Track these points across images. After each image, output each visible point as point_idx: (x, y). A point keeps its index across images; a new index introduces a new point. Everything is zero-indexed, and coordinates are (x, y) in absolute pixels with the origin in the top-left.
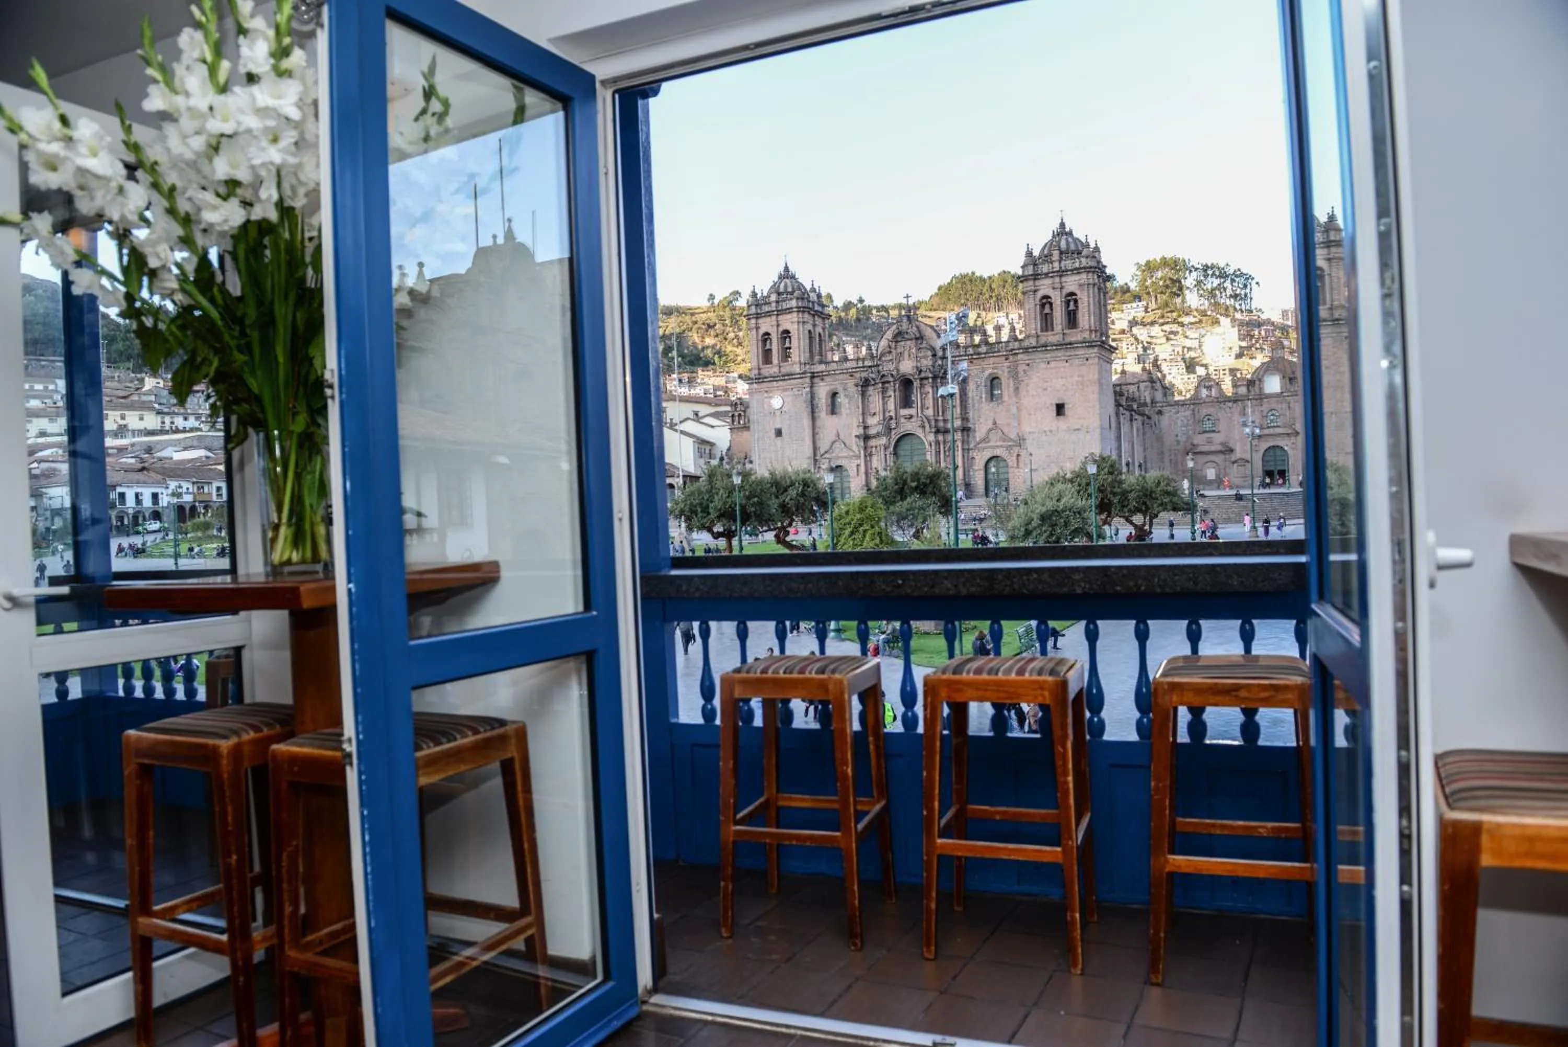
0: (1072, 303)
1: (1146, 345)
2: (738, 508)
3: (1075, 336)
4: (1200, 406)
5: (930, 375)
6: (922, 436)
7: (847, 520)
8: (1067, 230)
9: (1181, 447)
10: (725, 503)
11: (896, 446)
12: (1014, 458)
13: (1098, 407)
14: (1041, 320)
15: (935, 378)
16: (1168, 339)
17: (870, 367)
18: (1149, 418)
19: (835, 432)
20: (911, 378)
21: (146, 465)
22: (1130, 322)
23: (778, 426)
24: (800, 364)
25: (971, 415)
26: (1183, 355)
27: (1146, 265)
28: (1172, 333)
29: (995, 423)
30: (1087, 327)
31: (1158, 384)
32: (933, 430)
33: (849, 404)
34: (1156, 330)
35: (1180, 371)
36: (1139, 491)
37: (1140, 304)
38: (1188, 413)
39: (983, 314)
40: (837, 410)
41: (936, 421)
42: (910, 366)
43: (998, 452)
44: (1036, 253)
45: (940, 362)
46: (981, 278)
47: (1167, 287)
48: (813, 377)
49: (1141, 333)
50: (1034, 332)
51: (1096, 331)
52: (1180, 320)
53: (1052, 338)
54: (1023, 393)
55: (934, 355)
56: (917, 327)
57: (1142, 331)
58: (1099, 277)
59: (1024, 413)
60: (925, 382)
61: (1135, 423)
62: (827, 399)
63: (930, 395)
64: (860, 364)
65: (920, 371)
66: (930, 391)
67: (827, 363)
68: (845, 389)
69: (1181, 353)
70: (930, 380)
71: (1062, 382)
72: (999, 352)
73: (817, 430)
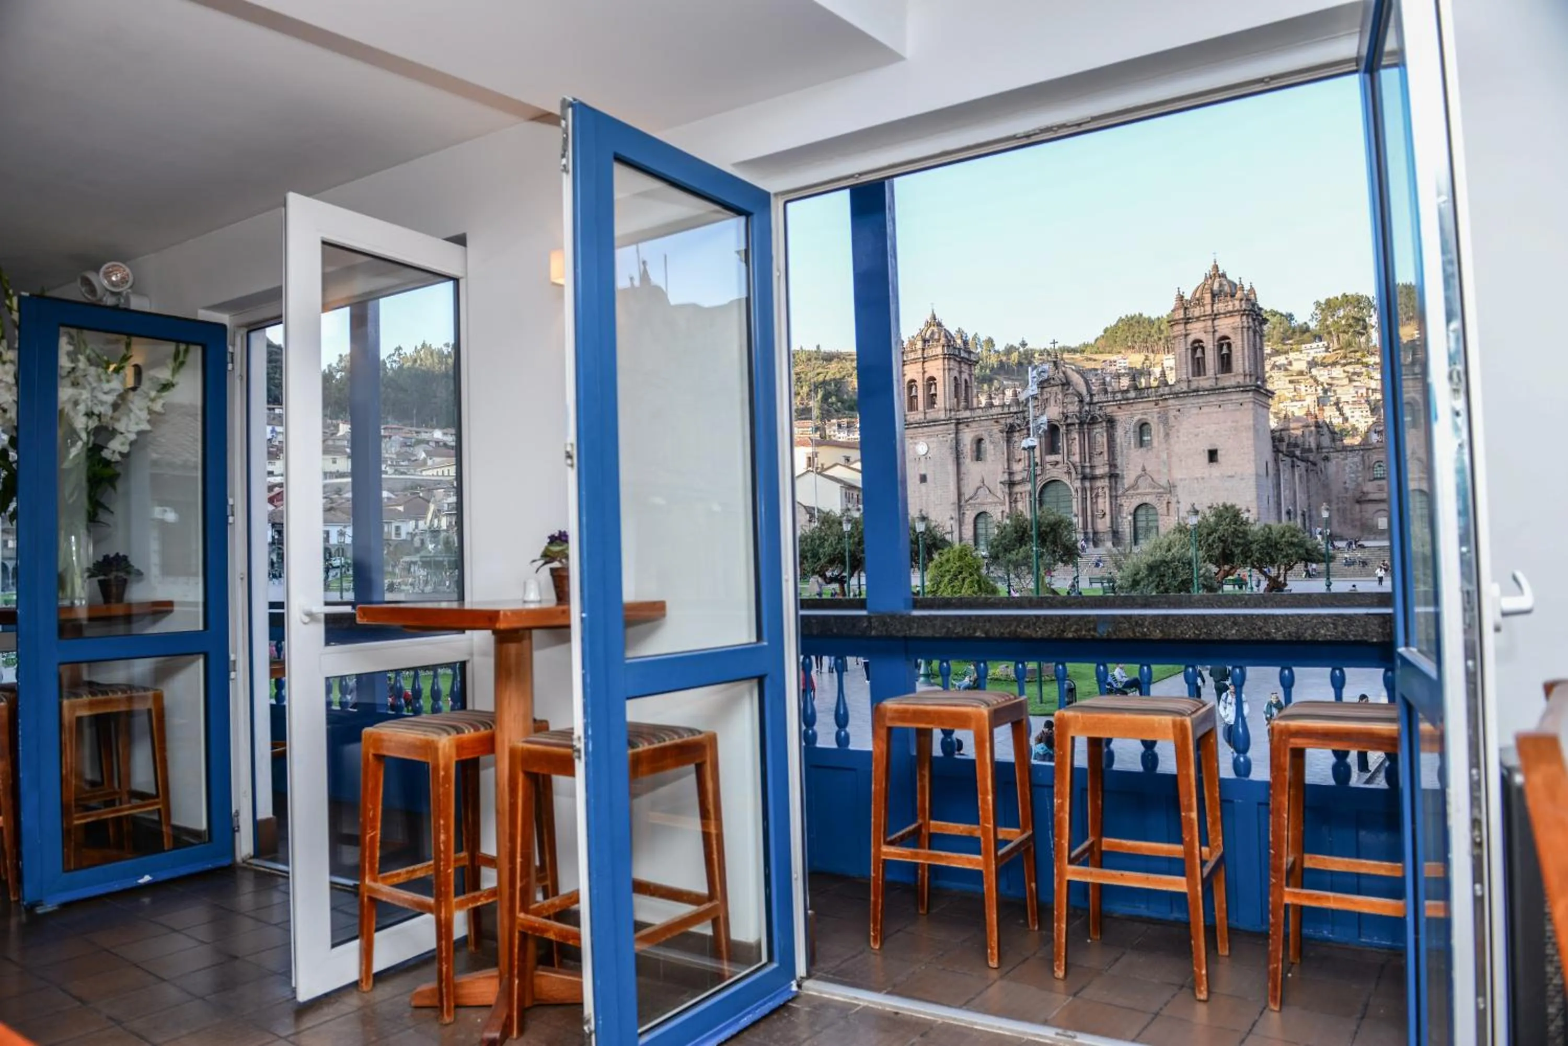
0: (1225, 347)
1: (1326, 386)
2: (847, 554)
3: (1228, 380)
4: (1370, 452)
5: (1077, 421)
6: (1068, 482)
7: (947, 568)
8: (1220, 272)
9: (1349, 494)
10: (835, 549)
11: (1041, 492)
12: (1165, 505)
13: (1253, 453)
14: (1193, 364)
15: (1081, 424)
16: (1351, 381)
17: (1016, 413)
18: (1314, 464)
19: (980, 478)
20: (1057, 424)
21: (334, 505)
22: (1309, 363)
23: (923, 472)
24: (946, 410)
25: (1119, 461)
26: (1368, 396)
27: (1326, 304)
28: (1354, 374)
29: (1144, 470)
30: (1241, 371)
31: (1326, 429)
32: (1080, 476)
33: (994, 451)
34: (1337, 372)
35: (1365, 414)
36: (1263, 542)
37: (1321, 344)
38: (1357, 459)
39: (1151, 356)
40: (982, 457)
41: (1083, 467)
42: (1056, 413)
43: (1147, 499)
44: (1188, 297)
45: (1087, 408)
46: (1149, 318)
47: (1350, 326)
48: (958, 424)
49: (1322, 375)
50: (1185, 377)
51: (1251, 375)
52: (1364, 360)
53: (1204, 382)
54: (1173, 440)
55: (1081, 401)
56: (1064, 373)
57: (1322, 372)
58: (1254, 320)
59: (1174, 459)
60: (1072, 428)
61: (1296, 469)
62: (971, 445)
63: (1077, 442)
64: (1006, 410)
65: (1067, 417)
66: (1077, 436)
67: (972, 409)
68: (991, 436)
69: (1365, 395)
70: (1077, 426)
71: (1214, 427)
72: (1148, 397)
73: (962, 476)
